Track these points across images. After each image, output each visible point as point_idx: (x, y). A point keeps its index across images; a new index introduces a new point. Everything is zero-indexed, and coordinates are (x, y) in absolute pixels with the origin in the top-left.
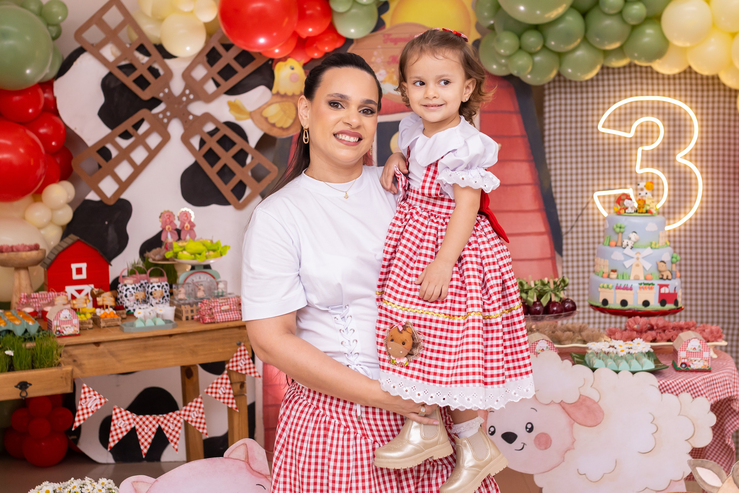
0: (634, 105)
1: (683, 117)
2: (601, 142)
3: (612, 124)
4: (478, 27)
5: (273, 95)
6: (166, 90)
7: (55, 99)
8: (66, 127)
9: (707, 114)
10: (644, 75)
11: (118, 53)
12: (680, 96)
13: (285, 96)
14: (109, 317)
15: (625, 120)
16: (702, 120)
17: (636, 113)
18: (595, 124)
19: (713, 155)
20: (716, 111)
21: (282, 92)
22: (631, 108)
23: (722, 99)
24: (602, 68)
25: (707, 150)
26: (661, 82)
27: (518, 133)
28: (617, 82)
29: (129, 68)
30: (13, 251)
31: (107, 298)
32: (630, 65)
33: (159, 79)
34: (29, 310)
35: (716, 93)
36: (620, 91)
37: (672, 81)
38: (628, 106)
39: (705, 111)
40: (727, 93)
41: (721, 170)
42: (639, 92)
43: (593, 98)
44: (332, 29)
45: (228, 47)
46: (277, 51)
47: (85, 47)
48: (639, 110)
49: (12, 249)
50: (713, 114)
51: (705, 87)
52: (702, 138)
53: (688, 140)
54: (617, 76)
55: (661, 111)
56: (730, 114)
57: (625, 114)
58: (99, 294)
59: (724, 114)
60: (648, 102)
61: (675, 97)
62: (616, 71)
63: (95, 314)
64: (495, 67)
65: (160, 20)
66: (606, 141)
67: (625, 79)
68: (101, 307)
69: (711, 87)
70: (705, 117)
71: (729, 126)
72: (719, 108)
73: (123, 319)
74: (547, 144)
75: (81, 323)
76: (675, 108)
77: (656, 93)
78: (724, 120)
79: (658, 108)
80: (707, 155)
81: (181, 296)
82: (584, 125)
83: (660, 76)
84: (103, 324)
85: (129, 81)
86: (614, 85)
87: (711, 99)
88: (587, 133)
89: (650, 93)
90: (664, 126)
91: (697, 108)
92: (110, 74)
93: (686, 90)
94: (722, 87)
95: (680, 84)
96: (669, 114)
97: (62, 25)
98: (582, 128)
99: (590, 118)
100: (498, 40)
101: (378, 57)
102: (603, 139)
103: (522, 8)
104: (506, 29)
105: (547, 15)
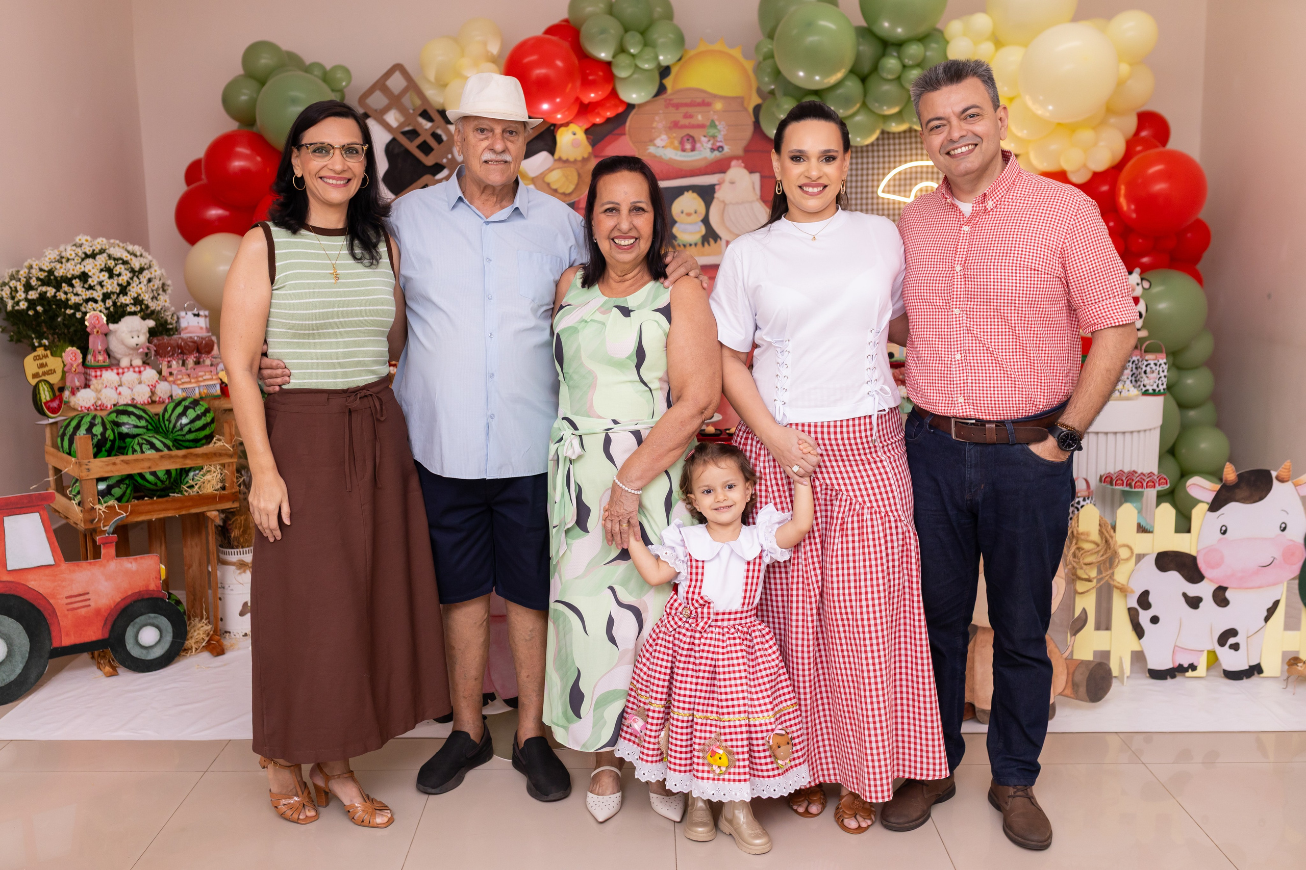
0: (914, 170)
2: (880, 207)
3: (892, 189)
4: (759, 92)
5: (555, 160)
6: (450, 156)
11: (402, 119)
13: (567, 161)
15: (905, 185)
17: (916, 178)
18: (875, 189)
21: (564, 158)
22: (911, 173)
24: (883, 132)
28: (897, 147)
29: (412, 134)
32: (910, 130)
33: (442, 144)
36: (900, 156)
38: (908, 171)
42: (919, 157)
43: (873, 163)
44: (614, 94)
46: (559, 116)
47: (369, 113)
48: (919, 175)
54: (897, 141)
57: (905, 179)
60: (927, 167)
62: (897, 136)
65: (443, 86)
66: (886, 207)
67: (905, 144)
82: (864, 190)
85: (412, 147)
86: (895, 150)
88: (867, 198)
92: (394, 140)
97: (345, 90)
98: (862, 193)
99: (870, 184)
100: (778, 106)
101: (659, 123)
102: (883, 204)
103: (801, 74)
104: (786, 94)
105: (826, 81)
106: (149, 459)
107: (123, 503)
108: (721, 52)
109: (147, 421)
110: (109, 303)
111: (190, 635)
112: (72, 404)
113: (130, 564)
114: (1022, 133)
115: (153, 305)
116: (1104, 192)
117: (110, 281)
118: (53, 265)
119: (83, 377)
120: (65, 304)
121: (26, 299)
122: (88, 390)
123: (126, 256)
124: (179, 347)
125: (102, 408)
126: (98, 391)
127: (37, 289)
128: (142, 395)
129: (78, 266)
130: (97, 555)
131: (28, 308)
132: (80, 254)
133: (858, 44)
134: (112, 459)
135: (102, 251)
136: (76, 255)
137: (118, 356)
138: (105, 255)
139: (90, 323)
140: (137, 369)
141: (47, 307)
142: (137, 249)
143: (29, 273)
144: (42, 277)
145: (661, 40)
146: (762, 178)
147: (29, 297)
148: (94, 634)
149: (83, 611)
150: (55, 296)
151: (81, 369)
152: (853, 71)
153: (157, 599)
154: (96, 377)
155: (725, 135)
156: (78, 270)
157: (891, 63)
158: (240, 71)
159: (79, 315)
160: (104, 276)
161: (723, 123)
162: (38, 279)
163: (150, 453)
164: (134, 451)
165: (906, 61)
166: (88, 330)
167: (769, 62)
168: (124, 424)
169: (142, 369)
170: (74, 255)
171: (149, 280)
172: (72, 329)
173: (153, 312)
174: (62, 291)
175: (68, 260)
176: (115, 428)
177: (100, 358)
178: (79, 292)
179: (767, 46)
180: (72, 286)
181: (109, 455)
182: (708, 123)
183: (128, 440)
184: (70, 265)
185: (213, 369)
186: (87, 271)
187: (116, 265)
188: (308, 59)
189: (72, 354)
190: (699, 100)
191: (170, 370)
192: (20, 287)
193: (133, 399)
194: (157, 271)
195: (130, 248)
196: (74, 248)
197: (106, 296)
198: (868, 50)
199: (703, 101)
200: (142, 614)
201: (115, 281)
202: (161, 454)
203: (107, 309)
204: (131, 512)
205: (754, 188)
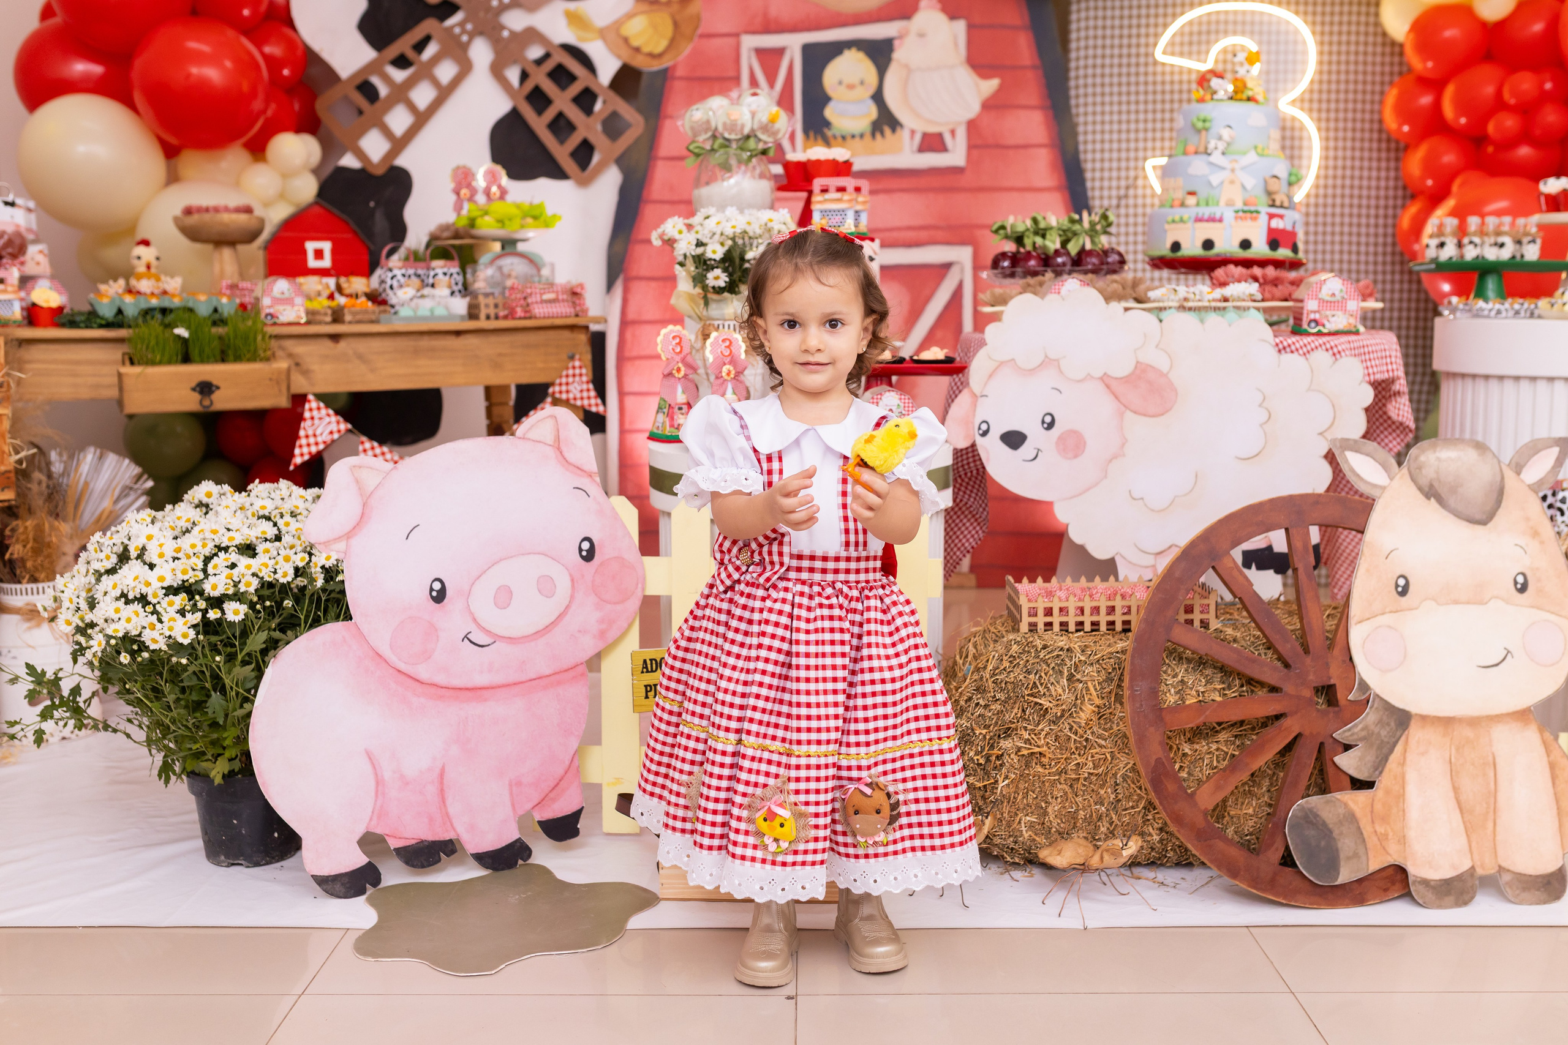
0: (1214, 18)
1: (1291, 37)
3: (1177, 49)
5: (637, 1)
9: (1331, 33)
13: (656, 2)
14: (359, 308)
15: (1199, 43)
16: (1322, 43)
17: (1217, 32)
18: (1150, 50)
19: (1337, 101)
20: (1345, 28)
22: (1209, 23)
23: (1355, 9)
25: (1329, 92)
27: (1028, 62)
30: (208, 212)
31: (357, 283)
38: (1205, 19)
39: (1327, 28)
41: (1350, 125)
43: (1148, 6)
48: (1222, 27)
49: (207, 210)
50: (1340, 33)
52: (1321, 72)
53: (1299, 76)
55: (1257, 28)
57: (1200, 33)
59: (1358, 33)
60: (1235, 12)
61: (1280, 3)
63: (335, 303)
66: (1168, 78)
68: (348, 295)
71: (1366, 53)
72: (1350, 23)
74: (1072, 83)
75: (311, 311)
76: (1279, 22)
78: (1358, 43)
79: (1253, 23)
80: (1329, 101)
82: (1134, 51)
84: (348, 317)
91: (1314, 23)
96: (1269, 33)
98: (1129, 56)
99: (1143, 40)
102: (1163, 73)
146: (970, 27)
205: (956, 44)
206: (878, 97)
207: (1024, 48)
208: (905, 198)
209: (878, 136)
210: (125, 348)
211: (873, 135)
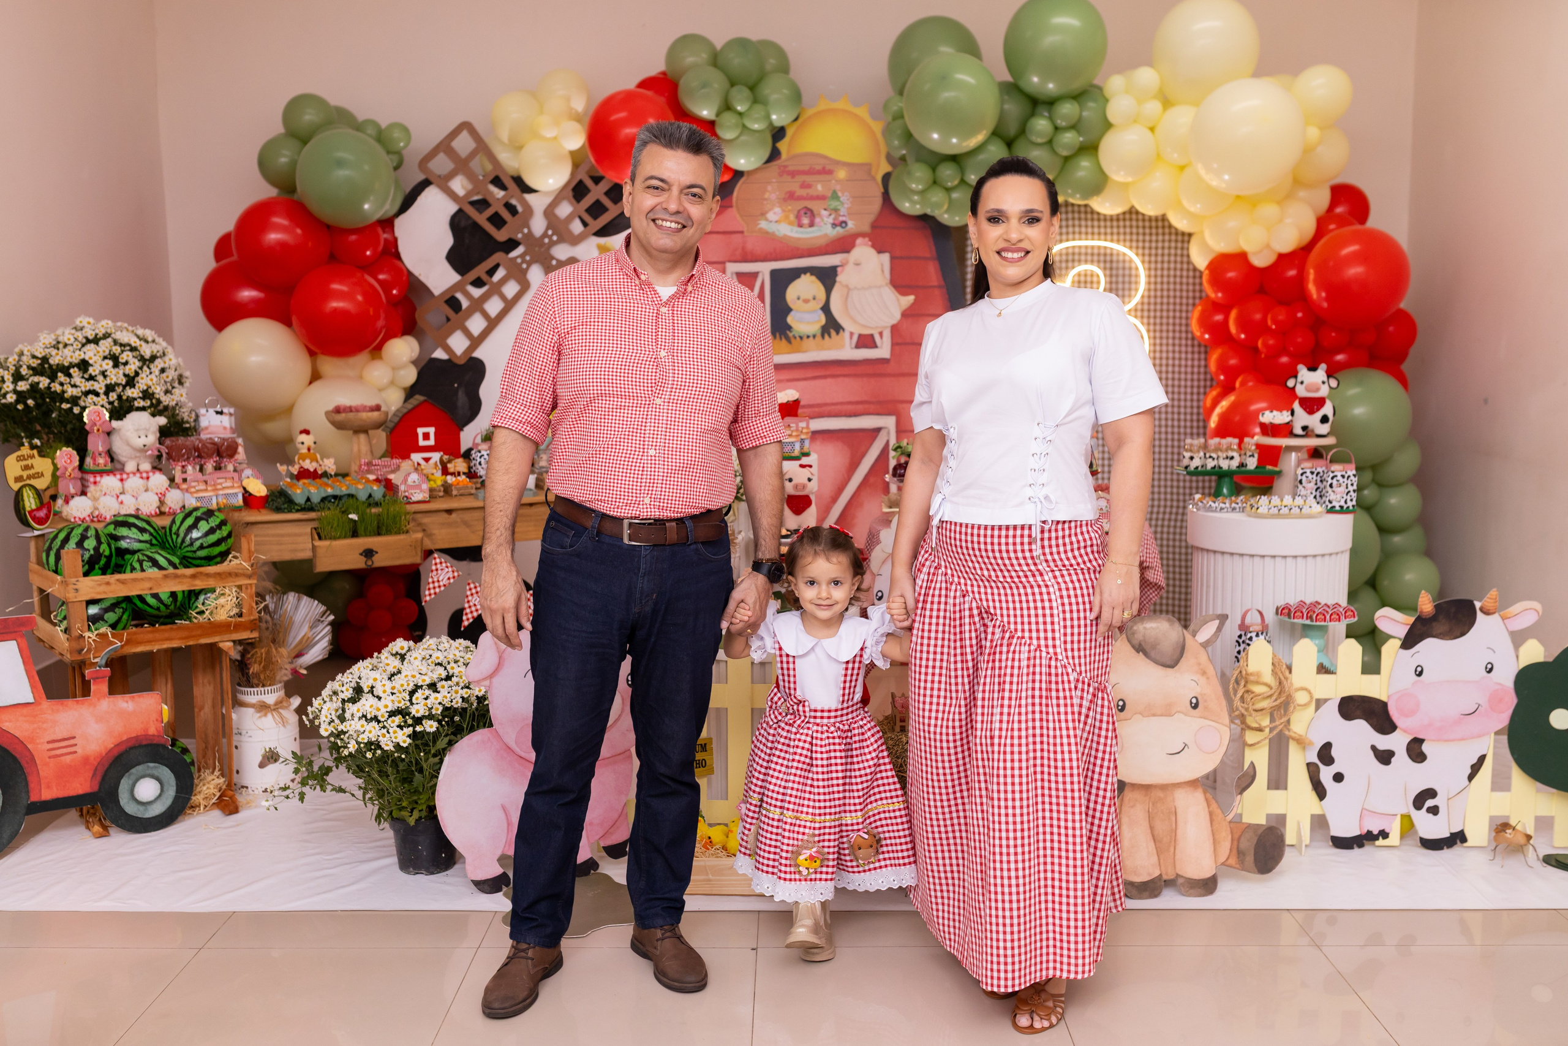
0: (1070, 251)
1: (1127, 265)
4: (889, 158)
6: (526, 231)
7: (396, 240)
8: (410, 273)
9: (1156, 262)
10: (1083, 216)
11: (470, 187)
12: (1125, 240)
14: (461, 485)
16: (1150, 269)
17: (1073, 261)
19: (1162, 310)
20: (1166, 258)
22: (1067, 254)
23: (1173, 244)
25: (1155, 304)
26: (1102, 223)
27: (935, 283)
29: (482, 204)
30: (351, 411)
31: (460, 465)
33: (517, 216)
34: (372, 477)
35: (1167, 237)
37: (1115, 224)
38: (1064, 252)
39: (1153, 259)
40: (1180, 238)
41: (1171, 328)
42: (1077, 236)
45: (597, 180)
47: (431, 179)
48: (1076, 257)
49: (350, 409)
50: (1163, 262)
51: (1154, 231)
52: (1149, 290)
53: (1133, 293)
55: (1102, 258)
56: (1182, 263)
58: (450, 461)
59: (1175, 262)
60: (1086, 247)
61: (1118, 241)
63: (446, 482)
64: (907, 205)
65: (517, 147)
68: (453, 474)
69: (1160, 231)
70: (1153, 266)
71: (1181, 277)
72: (1169, 255)
73: (477, 489)
75: (431, 490)
76: (1118, 255)
77: (1096, 237)
78: (1175, 269)
79: (1099, 255)
80: (1155, 310)
81: (543, 463)
83: (1102, 217)
84: (455, 492)
85: (481, 219)
87: (1160, 245)
89: (1090, 236)
90: (1105, 276)
91: (1143, 255)
92: (460, 211)
93: (1131, 234)
94: (1173, 231)
95: (1125, 227)
96: (1111, 262)
97: (404, 152)
100: (909, 173)
101: (772, 193)
103: (935, 136)
104: (918, 160)
105: (964, 144)
106: (150, 579)
107: (118, 631)
108: (845, 111)
109: (151, 534)
110: (113, 396)
111: (198, 789)
112: (64, 514)
113: (126, 704)
114: (1195, 208)
115: (166, 400)
116: (1292, 278)
117: (115, 371)
118: (47, 351)
119: (79, 483)
120: (61, 397)
121: (15, 391)
122: (83, 498)
123: (134, 341)
124: (197, 449)
125: (100, 519)
126: (95, 499)
127: (27, 380)
128: (148, 504)
129: (78, 352)
130: (86, 692)
131: (17, 402)
132: (80, 338)
133: (1002, 102)
134: (107, 578)
135: (106, 336)
136: (76, 339)
137: (123, 459)
138: (110, 340)
139: (90, 420)
140: (145, 475)
141: (40, 401)
142: (149, 334)
143: (19, 360)
144: (34, 365)
145: (774, 97)
146: (892, 258)
147: (18, 388)
148: (80, 786)
149: (68, 759)
150: (49, 388)
151: (77, 474)
152: (997, 133)
153: (158, 745)
154: (95, 483)
155: (848, 209)
156: (76, 357)
157: (1041, 125)
158: (279, 129)
159: (76, 410)
160: (108, 365)
161: (846, 194)
162: (29, 367)
163: (153, 572)
164: (133, 569)
165: (1059, 122)
166: (87, 427)
167: (899, 122)
168: (123, 538)
169: (151, 474)
170: (72, 340)
171: (163, 371)
172: (69, 427)
173: (166, 408)
174: (57, 381)
175: (66, 345)
176: (112, 542)
177: (101, 461)
178: (78, 383)
179: (897, 104)
180: (70, 376)
181: (104, 573)
182: (829, 194)
183: (127, 557)
184: (67, 352)
185: (236, 475)
186: (87, 358)
187: (123, 351)
188: (361, 116)
189: (66, 456)
190: (819, 167)
191: (184, 476)
192: (8, 377)
193: (138, 509)
194: (172, 360)
195: (140, 332)
196: (73, 331)
197: (110, 388)
198: (1014, 108)
199: (824, 168)
200: (139, 764)
201: (121, 370)
202: (164, 572)
203: (111, 403)
204: (128, 642)
205: (883, 271)
206: (826, 309)
207: (932, 273)
208: (847, 380)
209: (826, 336)
210: (315, 524)
211: (823, 336)
